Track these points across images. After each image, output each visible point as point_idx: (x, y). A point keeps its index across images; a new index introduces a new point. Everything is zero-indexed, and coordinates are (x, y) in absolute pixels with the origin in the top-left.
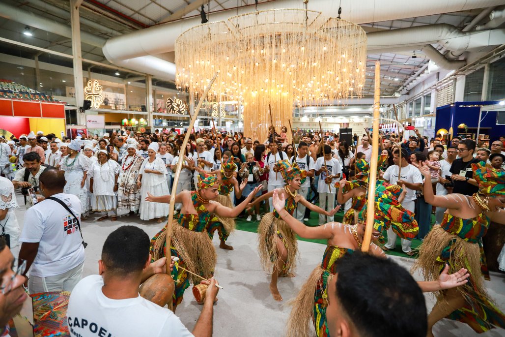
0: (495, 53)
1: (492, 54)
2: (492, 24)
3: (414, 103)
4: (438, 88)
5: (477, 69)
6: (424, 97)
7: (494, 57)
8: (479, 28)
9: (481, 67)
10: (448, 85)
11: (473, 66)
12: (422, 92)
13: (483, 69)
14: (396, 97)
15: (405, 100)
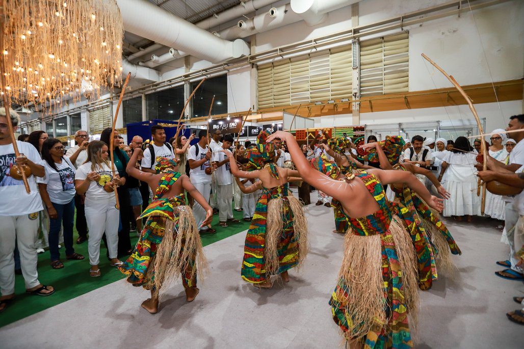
0: (152, 87)
1: (150, 87)
2: (151, 64)
3: (54, 122)
4: (89, 109)
5: (134, 97)
6: (70, 116)
7: (152, 90)
8: (140, 63)
9: (138, 96)
10: (102, 107)
11: (130, 94)
12: (68, 111)
13: (141, 97)
14: (25, 113)
15: (39, 119)
